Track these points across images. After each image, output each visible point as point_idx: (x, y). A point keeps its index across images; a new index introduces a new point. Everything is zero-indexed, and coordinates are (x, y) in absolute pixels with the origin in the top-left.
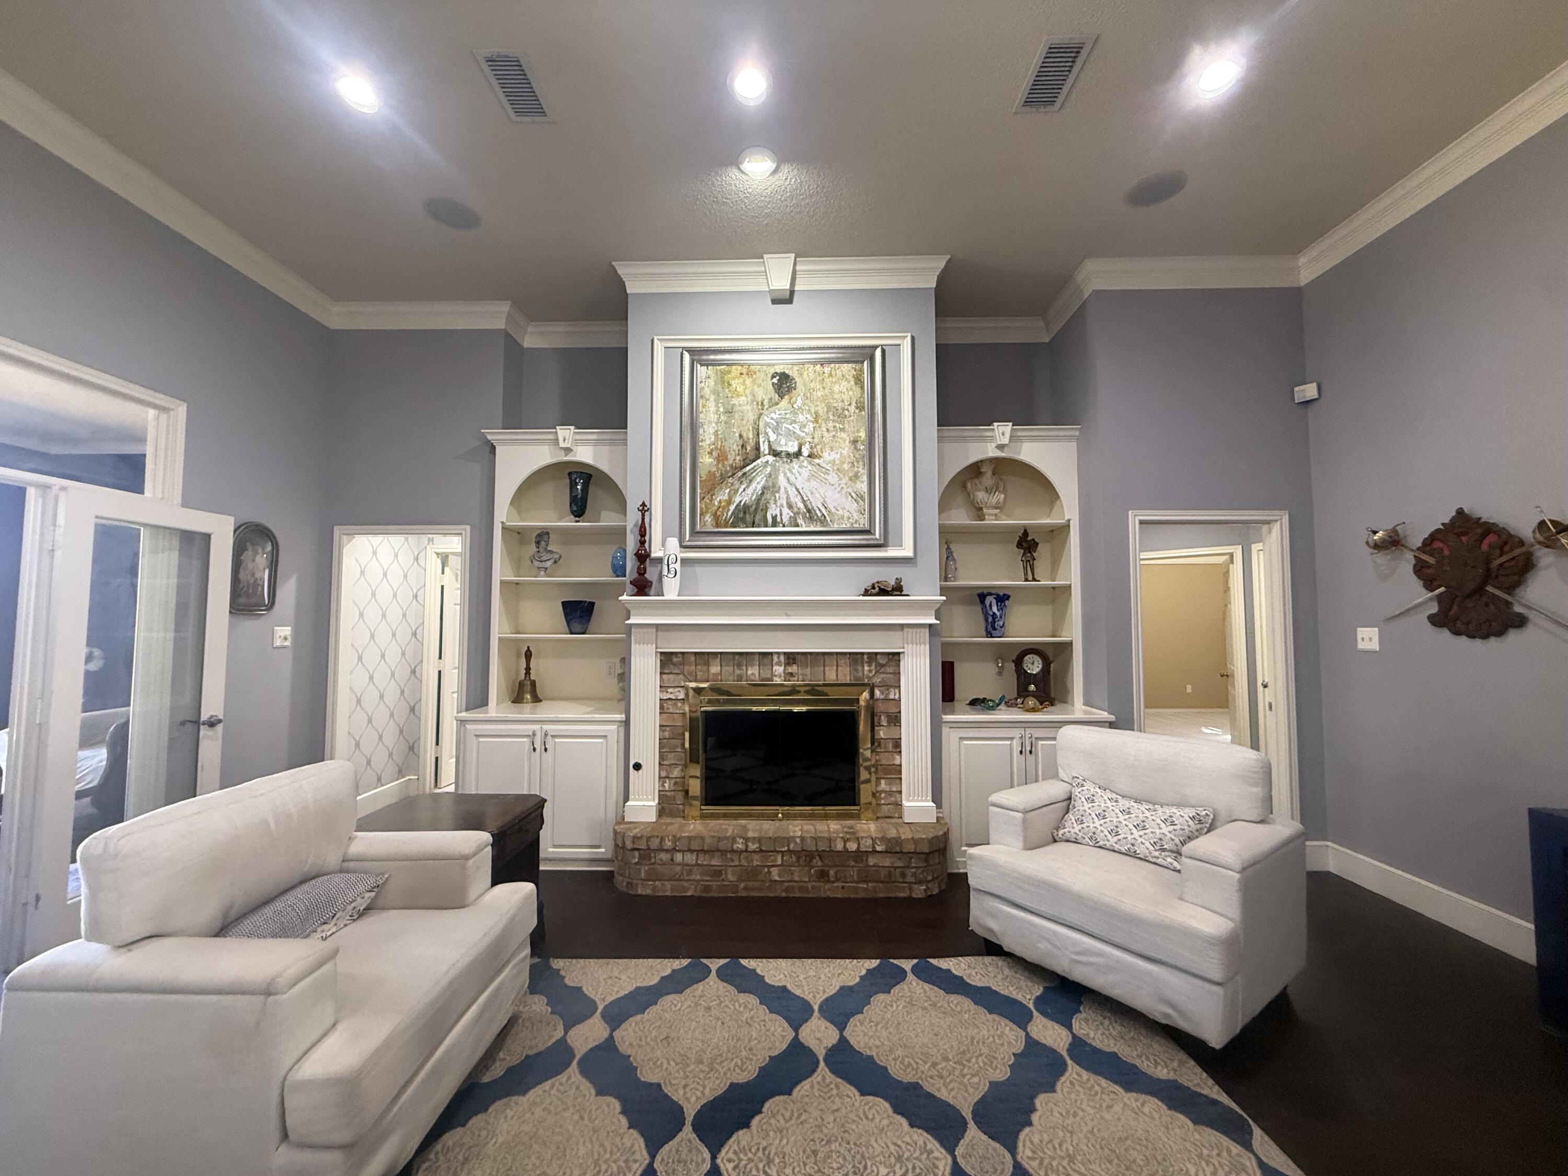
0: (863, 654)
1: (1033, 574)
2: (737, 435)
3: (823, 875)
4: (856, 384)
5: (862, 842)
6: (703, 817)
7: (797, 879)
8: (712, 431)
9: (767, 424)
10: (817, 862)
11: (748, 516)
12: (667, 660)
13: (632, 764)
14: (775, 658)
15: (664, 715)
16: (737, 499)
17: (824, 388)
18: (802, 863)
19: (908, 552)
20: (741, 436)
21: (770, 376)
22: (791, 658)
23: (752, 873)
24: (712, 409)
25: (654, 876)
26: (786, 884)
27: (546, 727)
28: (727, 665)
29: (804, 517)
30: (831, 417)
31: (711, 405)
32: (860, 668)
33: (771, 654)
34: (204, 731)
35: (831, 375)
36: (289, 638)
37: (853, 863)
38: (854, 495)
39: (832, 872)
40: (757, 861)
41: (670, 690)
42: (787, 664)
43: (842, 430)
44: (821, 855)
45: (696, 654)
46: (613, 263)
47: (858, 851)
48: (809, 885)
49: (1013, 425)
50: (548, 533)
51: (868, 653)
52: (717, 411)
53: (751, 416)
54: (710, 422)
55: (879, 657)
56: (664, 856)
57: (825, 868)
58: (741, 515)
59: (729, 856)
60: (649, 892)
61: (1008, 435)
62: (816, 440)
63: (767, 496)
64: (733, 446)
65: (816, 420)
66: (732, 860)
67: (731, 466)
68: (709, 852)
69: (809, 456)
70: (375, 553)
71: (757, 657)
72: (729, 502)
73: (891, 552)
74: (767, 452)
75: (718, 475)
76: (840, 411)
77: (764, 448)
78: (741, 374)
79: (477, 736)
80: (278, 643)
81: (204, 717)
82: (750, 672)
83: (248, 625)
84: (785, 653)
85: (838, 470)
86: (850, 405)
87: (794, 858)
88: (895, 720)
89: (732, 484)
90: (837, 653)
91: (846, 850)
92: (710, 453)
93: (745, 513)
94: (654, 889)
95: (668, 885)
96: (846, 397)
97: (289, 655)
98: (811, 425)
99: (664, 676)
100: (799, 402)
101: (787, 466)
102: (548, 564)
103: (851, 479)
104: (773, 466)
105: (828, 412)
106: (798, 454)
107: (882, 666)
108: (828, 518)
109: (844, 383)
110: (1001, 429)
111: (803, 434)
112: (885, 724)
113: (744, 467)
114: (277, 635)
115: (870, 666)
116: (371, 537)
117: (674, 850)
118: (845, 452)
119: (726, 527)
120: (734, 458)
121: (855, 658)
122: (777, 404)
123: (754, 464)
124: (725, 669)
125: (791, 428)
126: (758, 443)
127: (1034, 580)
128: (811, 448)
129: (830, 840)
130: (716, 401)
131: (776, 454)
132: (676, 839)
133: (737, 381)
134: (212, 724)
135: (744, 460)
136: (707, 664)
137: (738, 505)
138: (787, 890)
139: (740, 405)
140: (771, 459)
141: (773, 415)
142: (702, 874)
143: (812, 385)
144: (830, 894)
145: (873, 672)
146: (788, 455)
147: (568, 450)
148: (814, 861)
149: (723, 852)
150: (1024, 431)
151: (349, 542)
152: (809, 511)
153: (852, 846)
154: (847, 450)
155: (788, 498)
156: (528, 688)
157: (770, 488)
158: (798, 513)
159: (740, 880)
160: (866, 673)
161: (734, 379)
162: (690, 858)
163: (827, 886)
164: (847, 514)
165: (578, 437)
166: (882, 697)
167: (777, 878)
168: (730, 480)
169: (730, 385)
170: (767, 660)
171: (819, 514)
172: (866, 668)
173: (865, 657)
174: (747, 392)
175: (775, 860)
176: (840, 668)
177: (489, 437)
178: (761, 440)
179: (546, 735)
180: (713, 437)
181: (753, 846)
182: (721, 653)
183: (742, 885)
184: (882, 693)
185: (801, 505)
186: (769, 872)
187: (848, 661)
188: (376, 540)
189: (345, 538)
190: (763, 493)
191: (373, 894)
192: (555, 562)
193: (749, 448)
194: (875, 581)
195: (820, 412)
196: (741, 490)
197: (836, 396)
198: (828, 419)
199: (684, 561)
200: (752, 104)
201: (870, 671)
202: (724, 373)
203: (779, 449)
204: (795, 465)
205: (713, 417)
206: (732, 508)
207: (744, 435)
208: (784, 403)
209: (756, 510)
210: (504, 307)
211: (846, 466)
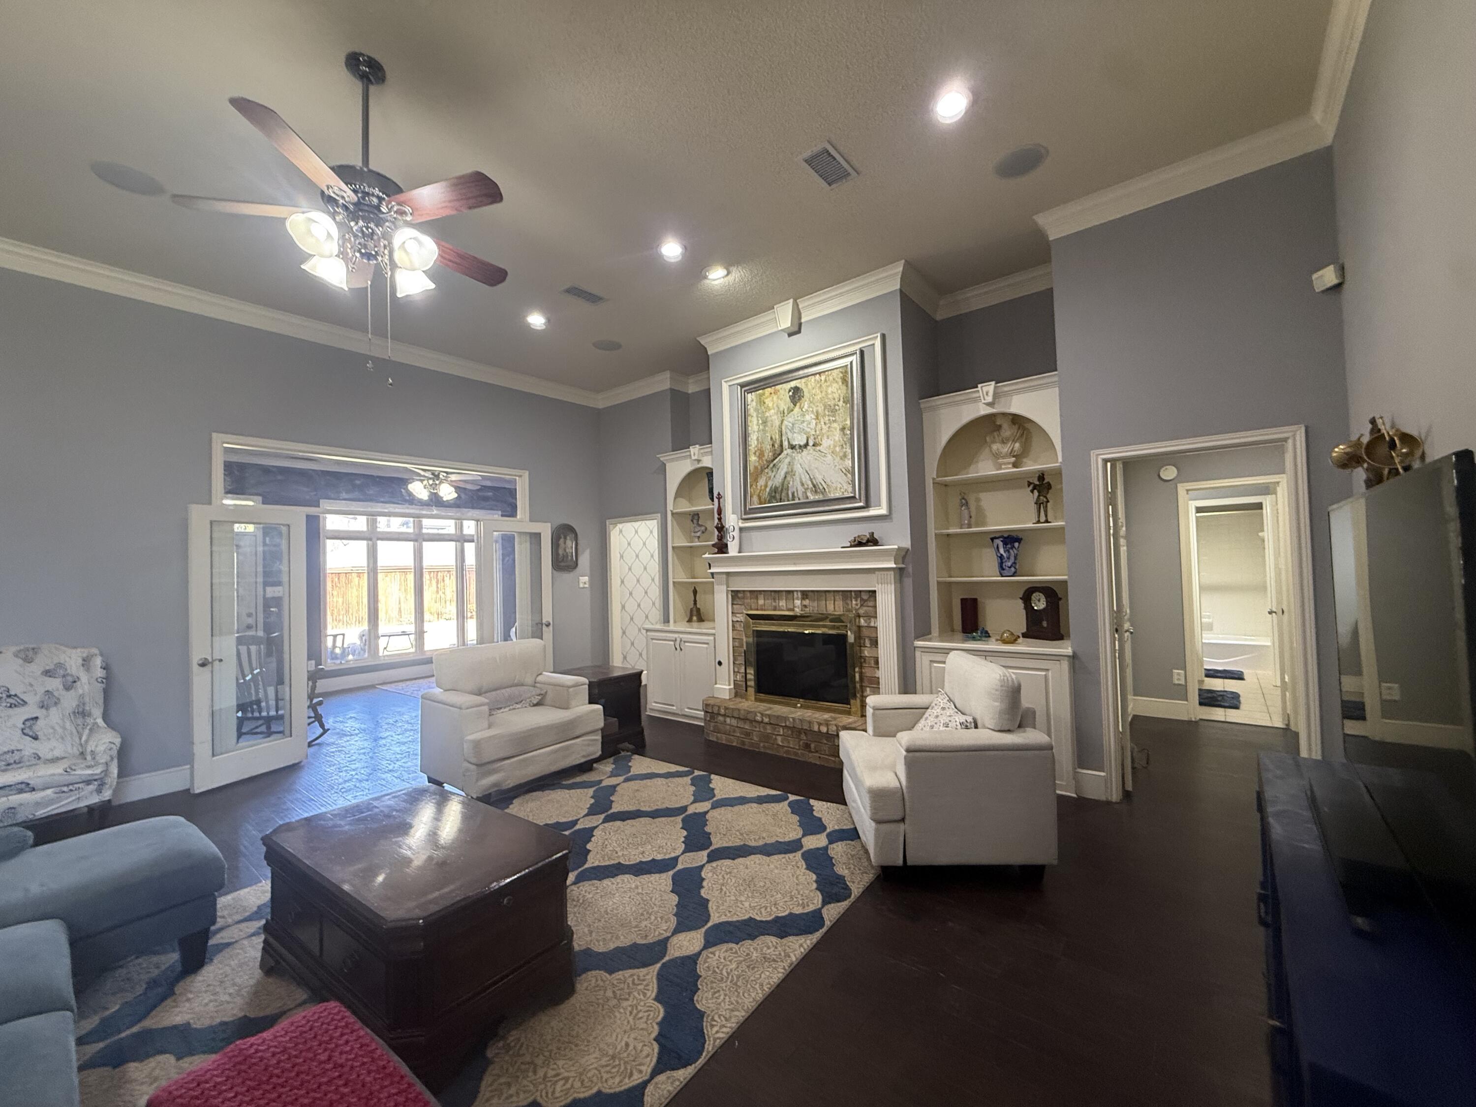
0: (851, 591)
1: (1046, 516)
2: (769, 438)
3: (807, 746)
4: (843, 383)
5: (830, 727)
6: (756, 700)
7: (791, 746)
8: (755, 438)
9: (786, 426)
10: (803, 737)
11: (777, 495)
12: (736, 596)
13: (717, 661)
14: (795, 594)
15: (735, 632)
16: (770, 484)
17: (821, 392)
18: (795, 736)
19: (883, 511)
20: (771, 438)
21: (787, 391)
22: (805, 594)
23: (766, 737)
24: (755, 422)
25: (717, 730)
26: (786, 748)
27: (681, 636)
28: (768, 599)
29: (812, 491)
30: (827, 413)
31: (755, 420)
32: (849, 602)
33: (793, 592)
34: (544, 628)
35: (826, 381)
36: (587, 583)
37: (825, 742)
38: (844, 470)
39: (813, 746)
40: (769, 730)
41: (738, 615)
42: (803, 599)
43: (835, 421)
44: (806, 732)
45: (750, 591)
46: (698, 339)
47: (827, 733)
48: (799, 752)
49: (996, 383)
50: (698, 514)
51: (855, 591)
52: (758, 423)
53: (777, 423)
54: (754, 432)
55: (862, 593)
56: (721, 718)
57: (809, 742)
58: (773, 494)
59: (754, 723)
60: (714, 739)
61: (991, 393)
62: (818, 432)
63: (788, 478)
64: (767, 447)
65: (817, 418)
66: (756, 727)
67: (766, 461)
68: (745, 720)
69: (814, 445)
70: (636, 532)
71: (784, 593)
72: (766, 486)
73: (872, 512)
74: (787, 447)
75: (759, 467)
76: (833, 407)
77: (785, 444)
78: (771, 394)
79: (652, 639)
80: (581, 585)
81: (544, 621)
82: (781, 604)
83: (566, 577)
84: (801, 591)
85: (832, 452)
86: (839, 401)
87: (790, 732)
88: (875, 643)
89: (767, 473)
90: (834, 591)
91: (820, 731)
92: (755, 453)
93: (775, 493)
94: (717, 738)
95: (724, 737)
96: (836, 396)
97: (588, 593)
98: (814, 422)
99: (734, 606)
100: (806, 407)
101: (800, 455)
102: (698, 534)
103: (841, 459)
104: (791, 456)
105: (824, 409)
106: (806, 445)
107: (865, 601)
108: (827, 490)
109: (835, 385)
110: (985, 389)
111: (809, 430)
112: (869, 646)
113: (774, 460)
114: (580, 582)
115: (856, 601)
116: (633, 523)
117: (724, 716)
118: (837, 439)
119: (765, 504)
120: (768, 455)
121: (846, 595)
122: (792, 410)
123: (780, 457)
124: (767, 601)
125: (801, 427)
126: (781, 441)
127: (1047, 521)
128: (815, 439)
129: (810, 722)
130: (757, 417)
131: (792, 447)
132: (726, 708)
133: (768, 399)
134: (548, 625)
135: (774, 454)
136: (757, 598)
137: (771, 487)
138: (787, 752)
139: (771, 416)
140: (789, 451)
141: (790, 419)
142: (741, 733)
143: (814, 391)
144: (812, 761)
145: (859, 605)
146: (800, 446)
147: (699, 461)
148: (802, 736)
149: (751, 721)
150: (1006, 386)
151: (614, 528)
152: (814, 486)
153: (824, 729)
154: (837, 435)
155: (801, 479)
156: (695, 613)
157: (790, 473)
158: (808, 489)
159: (761, 741)
160: (853, 606)
161: (766, 398)
162: (734, 722)
163: (811, 755)
164: (840, 485)
165: (702, 451)
166: (866, 625)
167: (781, 744)
168: (766, 471)
169: (764, 403)
170: (790, 596)
171: (821, 488)
172: (854, 602)
173: (853, 594)
174: (775, 406)
175: (779, 731)
176: (836, 603)
177: (661, 459)
178: (783, 438)
179: (681, 641)
180: (756, 442)
181: (766, 720)
182: (764, 591)
183: (762, 745)
184: (865, 621)
185: (810, 483)
186: (776, 739)
187: (841, 597)
188: (636, 525)
189: (611, 526)
190: (785, 477)
191: (540, 698)
192: (703, 532)
193: (776, 446)
194: (856, 535)
195: (820, 411)
196: (772, 477)
197: (830, 396)
198: (825, 415)
199: (741, 530)
200: (673, 261)
201: (857, 605)
202: (761, 395)
203: (794, 443)
204: (805, 452)
205: (756, 428)
206: (768, 490)
207: (774, 437)
208: (797, 409)
209: (782, 490)
210: (667, 374)
211: (838, 449)
